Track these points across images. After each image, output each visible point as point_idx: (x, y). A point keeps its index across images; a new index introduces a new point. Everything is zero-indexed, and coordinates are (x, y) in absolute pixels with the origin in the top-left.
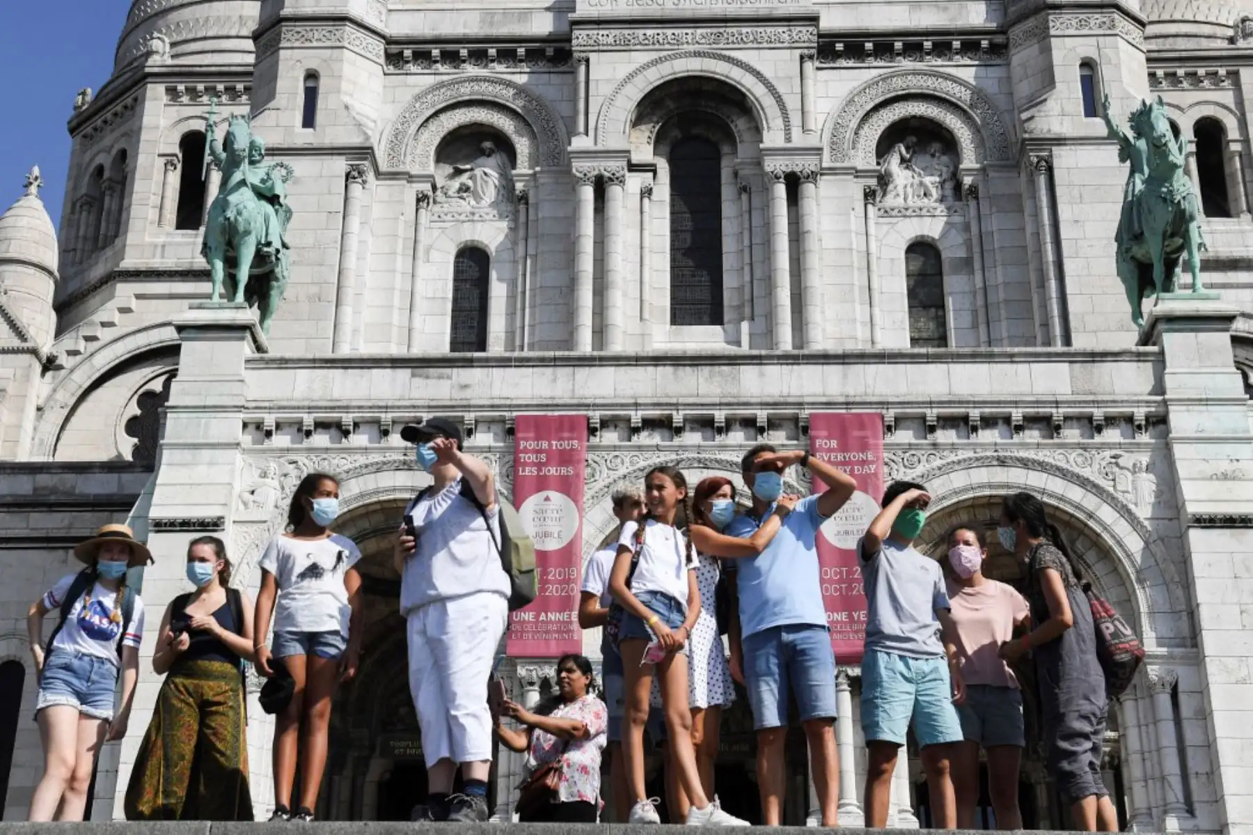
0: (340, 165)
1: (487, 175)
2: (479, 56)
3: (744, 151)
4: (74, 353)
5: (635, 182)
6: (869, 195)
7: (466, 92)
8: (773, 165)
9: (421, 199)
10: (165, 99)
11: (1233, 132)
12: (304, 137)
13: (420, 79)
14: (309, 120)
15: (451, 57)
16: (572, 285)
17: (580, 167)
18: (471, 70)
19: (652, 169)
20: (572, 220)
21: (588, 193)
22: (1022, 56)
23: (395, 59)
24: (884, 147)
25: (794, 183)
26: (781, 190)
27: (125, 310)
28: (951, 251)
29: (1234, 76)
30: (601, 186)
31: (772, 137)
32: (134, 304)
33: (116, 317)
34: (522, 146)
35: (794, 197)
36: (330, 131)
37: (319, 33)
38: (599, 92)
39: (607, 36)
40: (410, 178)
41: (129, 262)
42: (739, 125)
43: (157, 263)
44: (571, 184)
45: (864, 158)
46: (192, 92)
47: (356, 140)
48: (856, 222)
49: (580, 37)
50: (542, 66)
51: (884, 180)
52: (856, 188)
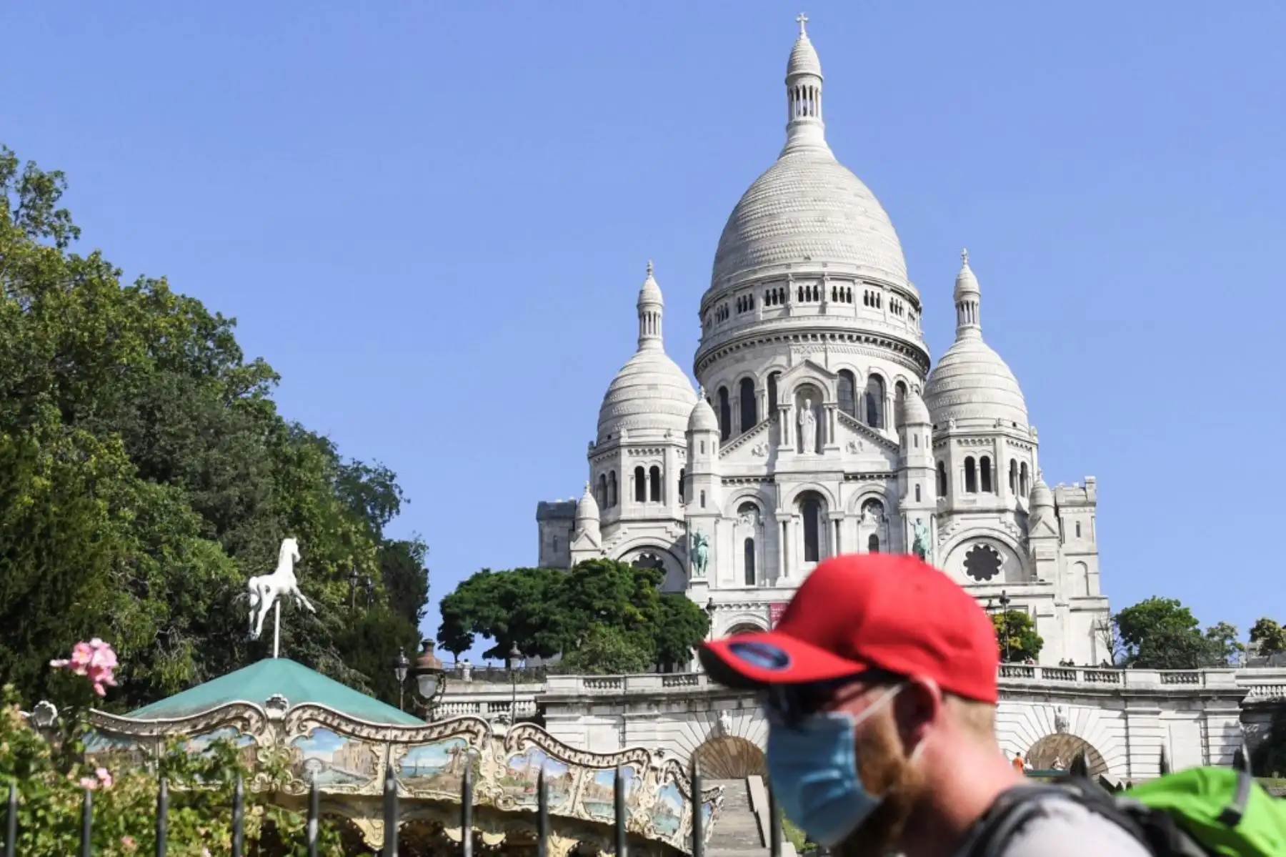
0: (714, 519)
1: (752, 516)
2: (748, 481)
3: (823, 511)
4: (610, 548)
5: (794, 520)
6: (859, 522)
7: (745, 492)
8: (832, 517)
9: (734, 525)
10: (627, 454)
11: (992, 462)
12: (702, 511)
13: (731, 488)
14: (703, 505)
15: (740, 481)
16: (777, 552)
17: (779, 518)
18: (746, 485)
19: (798, 516)
20: (777, 532)
21: (781, 526)
22: (901, 481)
23: (724, 482)
24: (863, 506)
25: (837, 521)
26: (834, 524)
27: (624, 533)
28: (881, 537)
29: (994, 441)
30: (785, 523)
31: (831, 509)
32: (627, 531)
33: (622, 536)
34: (761, 508)
35: (837, 525)
36: (709, 509)
37: (704, 478)
38: (783, 495)
39: (784, 477)
40: (730, 519)
41: (624, 516)
42: (822, 503)
43: (633, 516)
44: (777, 523)
45: (858, 511)
46: (637, 452)
47: (717, 512)
48: (855, 530)
49: (777, 478)
50: (765, 484)
51: (863, 517)
52: (855, 520)
